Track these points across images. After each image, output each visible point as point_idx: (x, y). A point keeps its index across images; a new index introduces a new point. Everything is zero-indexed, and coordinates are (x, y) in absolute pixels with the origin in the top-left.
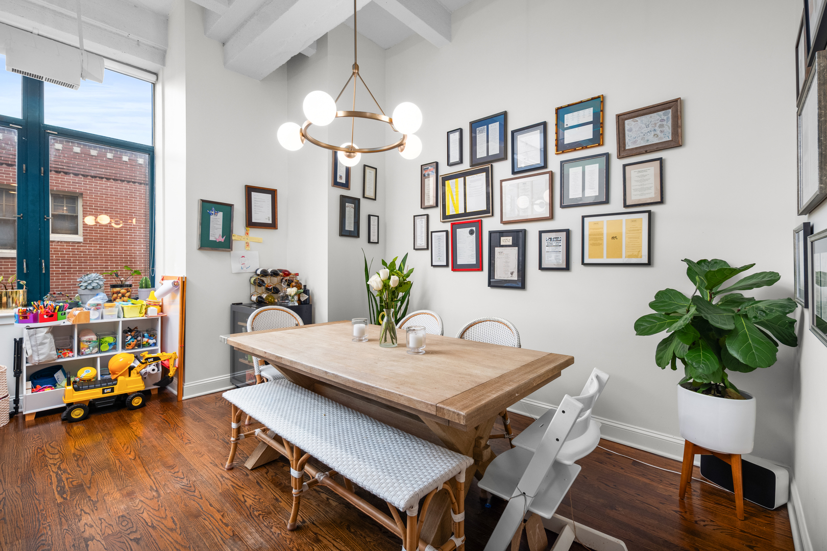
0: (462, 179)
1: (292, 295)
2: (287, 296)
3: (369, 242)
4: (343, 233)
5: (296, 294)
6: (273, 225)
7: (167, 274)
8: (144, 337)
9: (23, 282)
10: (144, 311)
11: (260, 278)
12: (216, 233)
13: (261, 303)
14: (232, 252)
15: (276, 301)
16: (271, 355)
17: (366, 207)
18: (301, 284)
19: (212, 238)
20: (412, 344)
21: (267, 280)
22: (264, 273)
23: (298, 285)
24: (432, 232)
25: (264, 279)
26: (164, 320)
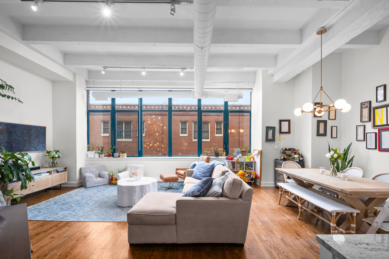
0: (386, 108)
1: (296, 158)
2: (294, 158)
3: (332, 137)
4: (318, 134)
5: (298, 157)
6: (289, 132)
7: (255, 149)
8: (250, 167)
9: (224, 150)
10: (250, 159)
11: (284, 151)
12: (270, 137)
13: (284, 160)
14: (275, 142)
15: (290, 159)
16: (292, 174)
17: (330, 124)
18: (300, 154)
19: (269, 138)
20: (342, 177)
21: (286, 152)
22: (286, 149)
23: (299, 154)
24: (367, 133)
25: (285, 151)
26: (255, 162)
